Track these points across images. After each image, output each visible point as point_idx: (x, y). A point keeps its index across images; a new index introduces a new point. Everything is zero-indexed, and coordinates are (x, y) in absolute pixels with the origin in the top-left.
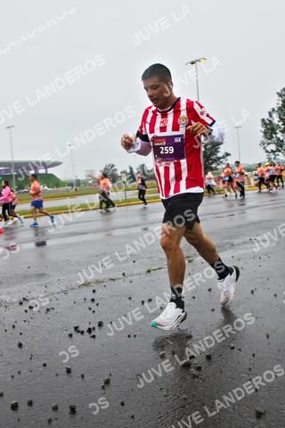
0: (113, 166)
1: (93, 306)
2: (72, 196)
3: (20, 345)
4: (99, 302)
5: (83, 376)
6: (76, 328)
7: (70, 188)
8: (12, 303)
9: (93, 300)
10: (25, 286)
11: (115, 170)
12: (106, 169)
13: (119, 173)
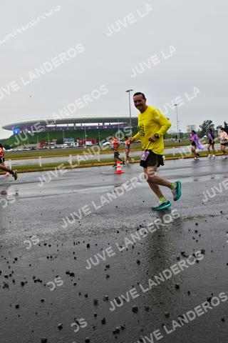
0: (211, 122)
1: (196, 236)
2: (176, 146)
3: (138, 262)
4: (202, 234)
5: (189, 293)
6: (182, 253)
7: (174, 139)
8: (131, 229)
9: (196, 232)
10: (141, 216)
11: (213, 125)
12: (204, 124)
13: (215, 128)
